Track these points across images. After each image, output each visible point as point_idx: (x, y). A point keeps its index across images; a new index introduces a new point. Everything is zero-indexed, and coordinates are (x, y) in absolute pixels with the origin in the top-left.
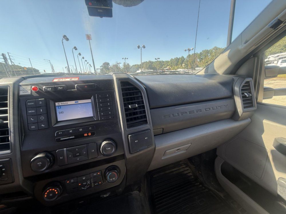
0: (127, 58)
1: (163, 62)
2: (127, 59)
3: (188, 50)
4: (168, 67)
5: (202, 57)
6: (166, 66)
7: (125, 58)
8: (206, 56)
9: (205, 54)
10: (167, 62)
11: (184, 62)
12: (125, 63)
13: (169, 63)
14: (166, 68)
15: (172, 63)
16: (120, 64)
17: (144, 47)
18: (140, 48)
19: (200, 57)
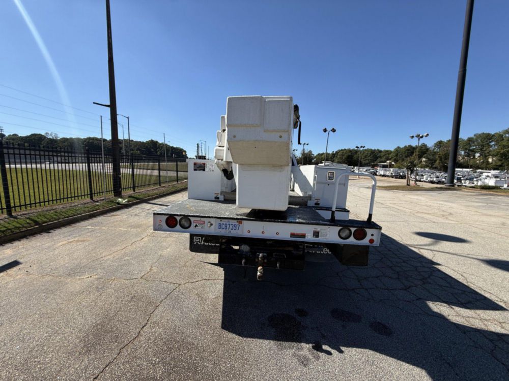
0: (306, 143)
1: (380, 152)
2: (308, 144)
3: (416, 137)
4: (388, 162)
5: (472, 148)
6: (383, 159)
7: (305, 144)
8: (483, 146)
9: (482, 141)
10: (388, 152)
11: (425, 155)
12: (304, 150)
13: (392, 154)
14: (384, 162)
15: (397, 155)
16: (295, 151)
17: (334, 130)
18: (327, 132)
19: (467, 147)
